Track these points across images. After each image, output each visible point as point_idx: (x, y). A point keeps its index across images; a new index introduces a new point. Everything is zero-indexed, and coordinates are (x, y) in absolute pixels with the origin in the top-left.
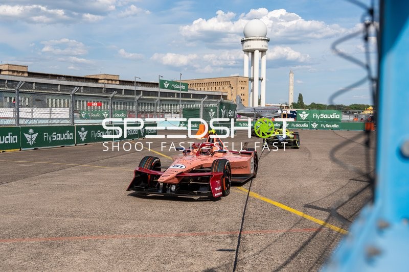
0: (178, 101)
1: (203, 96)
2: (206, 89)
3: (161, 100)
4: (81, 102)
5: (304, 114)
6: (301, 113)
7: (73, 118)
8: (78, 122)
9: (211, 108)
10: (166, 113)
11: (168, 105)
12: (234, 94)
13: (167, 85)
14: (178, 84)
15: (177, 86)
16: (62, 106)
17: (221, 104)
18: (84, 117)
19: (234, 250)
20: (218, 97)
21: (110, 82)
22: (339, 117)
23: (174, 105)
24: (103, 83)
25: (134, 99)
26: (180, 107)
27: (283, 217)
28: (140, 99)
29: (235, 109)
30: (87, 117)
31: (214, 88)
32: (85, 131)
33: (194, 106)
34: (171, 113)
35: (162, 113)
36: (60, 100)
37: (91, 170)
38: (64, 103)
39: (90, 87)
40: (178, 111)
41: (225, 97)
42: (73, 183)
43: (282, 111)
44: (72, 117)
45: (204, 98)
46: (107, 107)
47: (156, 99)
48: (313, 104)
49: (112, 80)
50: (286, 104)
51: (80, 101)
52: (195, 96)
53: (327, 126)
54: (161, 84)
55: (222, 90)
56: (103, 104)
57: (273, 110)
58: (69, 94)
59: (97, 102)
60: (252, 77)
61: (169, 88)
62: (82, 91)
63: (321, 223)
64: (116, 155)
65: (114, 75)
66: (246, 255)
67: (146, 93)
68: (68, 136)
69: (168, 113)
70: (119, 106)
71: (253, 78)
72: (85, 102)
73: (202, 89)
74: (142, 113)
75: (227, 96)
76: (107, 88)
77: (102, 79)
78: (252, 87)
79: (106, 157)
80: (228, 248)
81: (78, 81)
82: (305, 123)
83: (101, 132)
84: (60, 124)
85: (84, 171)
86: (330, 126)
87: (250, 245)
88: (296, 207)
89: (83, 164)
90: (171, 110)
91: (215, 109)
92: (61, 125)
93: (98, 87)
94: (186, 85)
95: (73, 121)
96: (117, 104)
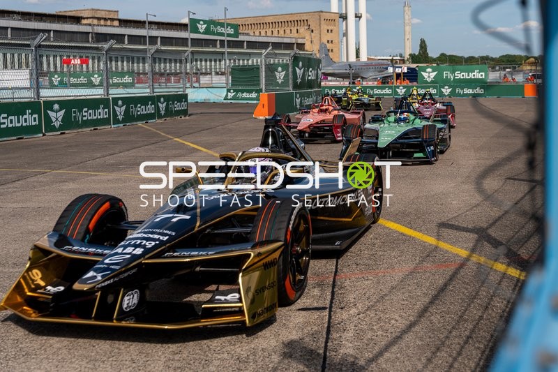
0: (223, 53)
1: (264, 45)
2: (269, 33)
3: (193, 53)
4: (51, 59)
5: (429, 73)
6: (425, 71)
7: (38, 88)
8: (47, 94)
9: (279, 65)
10: (202, 74)
11: (206, 61)
12: (316, 40)
13: (202, 27)
14: (222, 25)
15: (220, 29)
16: (17, 66)
17: (296, 59)
18: (56, 84)
19: (324, 308)
20: (289, 46)
21: (102, 22)
22: (483, 77)
23: (215, 61)
24: (90, 25)
25: (145, 51)
26: (226, 64)
27: (402, 247)
28: (157, 51)
29: (318, 67)
30: (62, 85)
31: (282, 32)
32: (60, 110)
33: (250, 62)
34: (210, 74)
35: (196, 74)
36: (12, 55)
37: (73, 180)
38: (20, 60)
39: (67, 32)
40: (223, 70)
41: (301, 46)
42: (41, 205)
43: (395, 68)
44: (35, 86)
45: (266, 49)
46: (99, 66)
47: (185, 51)
48: (443, 55)
49: (105, 19)
50: (401, 56)
51: (48, 57)
52: (252, 45)
53: (466, 91)
54: (193, 25)
55: (296, 35)
56: (90, 61)
57: (381, 67)
58: (28, 46)
59: (81, 57)
60: (344, 12)
61: (207, 32)
62: (52, 39)
63: (464, 253)
64: (117, 151)
65: (109, 11)
66: (345, 315)
67: (166, 41)
68: (30, 119)
69: (206, 74)
70: (119, 63)
71: (346, 14)
72: (58, 58)
73: (263, 34)
74: (162, 75)
75: (304, 44)
76: (96, 34)
77: (87, 18)
78: (344, 28)
79: (99, 155)
80: (316, 305)
81: (45, 21)
82: (431, 87)
83: (90, 111)
84: (13, 99)
85: (60, 182)
86: (471, 91)
87: (351, 298)
88: (423, 228)
89: (59, 169)
90: (211, 69)
91: (285, 67)
92: (16, 100)
93: (81, 31)
94: (236, 27)
95: (38, 93)
96: (117, 61)
